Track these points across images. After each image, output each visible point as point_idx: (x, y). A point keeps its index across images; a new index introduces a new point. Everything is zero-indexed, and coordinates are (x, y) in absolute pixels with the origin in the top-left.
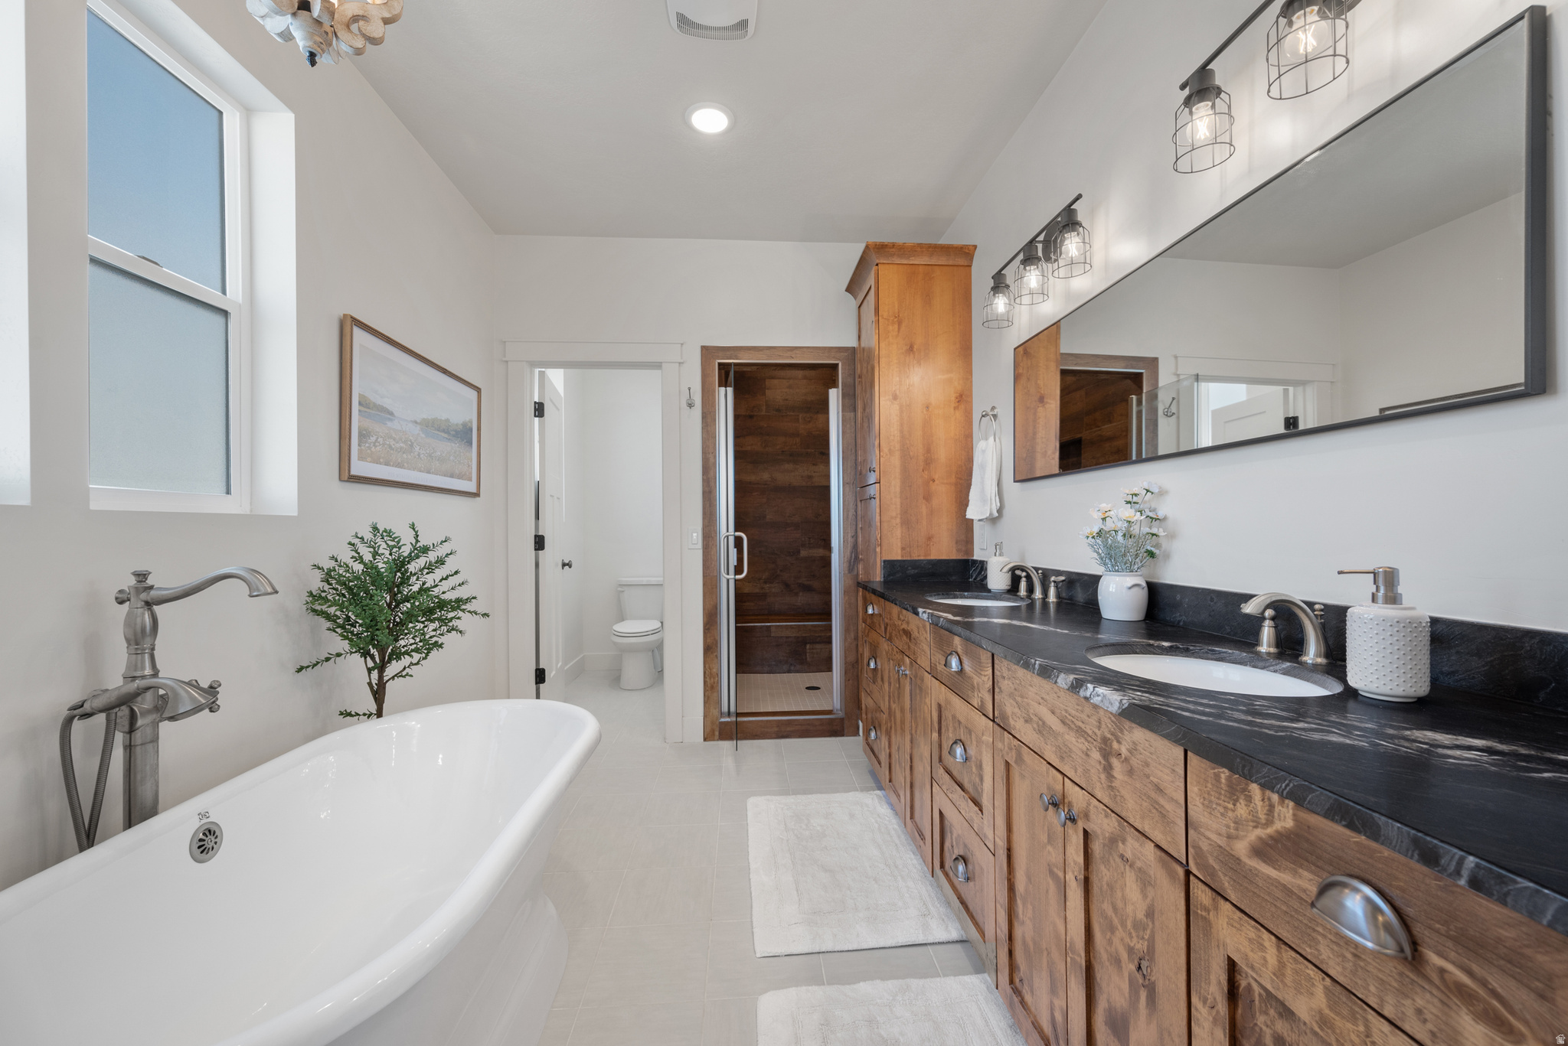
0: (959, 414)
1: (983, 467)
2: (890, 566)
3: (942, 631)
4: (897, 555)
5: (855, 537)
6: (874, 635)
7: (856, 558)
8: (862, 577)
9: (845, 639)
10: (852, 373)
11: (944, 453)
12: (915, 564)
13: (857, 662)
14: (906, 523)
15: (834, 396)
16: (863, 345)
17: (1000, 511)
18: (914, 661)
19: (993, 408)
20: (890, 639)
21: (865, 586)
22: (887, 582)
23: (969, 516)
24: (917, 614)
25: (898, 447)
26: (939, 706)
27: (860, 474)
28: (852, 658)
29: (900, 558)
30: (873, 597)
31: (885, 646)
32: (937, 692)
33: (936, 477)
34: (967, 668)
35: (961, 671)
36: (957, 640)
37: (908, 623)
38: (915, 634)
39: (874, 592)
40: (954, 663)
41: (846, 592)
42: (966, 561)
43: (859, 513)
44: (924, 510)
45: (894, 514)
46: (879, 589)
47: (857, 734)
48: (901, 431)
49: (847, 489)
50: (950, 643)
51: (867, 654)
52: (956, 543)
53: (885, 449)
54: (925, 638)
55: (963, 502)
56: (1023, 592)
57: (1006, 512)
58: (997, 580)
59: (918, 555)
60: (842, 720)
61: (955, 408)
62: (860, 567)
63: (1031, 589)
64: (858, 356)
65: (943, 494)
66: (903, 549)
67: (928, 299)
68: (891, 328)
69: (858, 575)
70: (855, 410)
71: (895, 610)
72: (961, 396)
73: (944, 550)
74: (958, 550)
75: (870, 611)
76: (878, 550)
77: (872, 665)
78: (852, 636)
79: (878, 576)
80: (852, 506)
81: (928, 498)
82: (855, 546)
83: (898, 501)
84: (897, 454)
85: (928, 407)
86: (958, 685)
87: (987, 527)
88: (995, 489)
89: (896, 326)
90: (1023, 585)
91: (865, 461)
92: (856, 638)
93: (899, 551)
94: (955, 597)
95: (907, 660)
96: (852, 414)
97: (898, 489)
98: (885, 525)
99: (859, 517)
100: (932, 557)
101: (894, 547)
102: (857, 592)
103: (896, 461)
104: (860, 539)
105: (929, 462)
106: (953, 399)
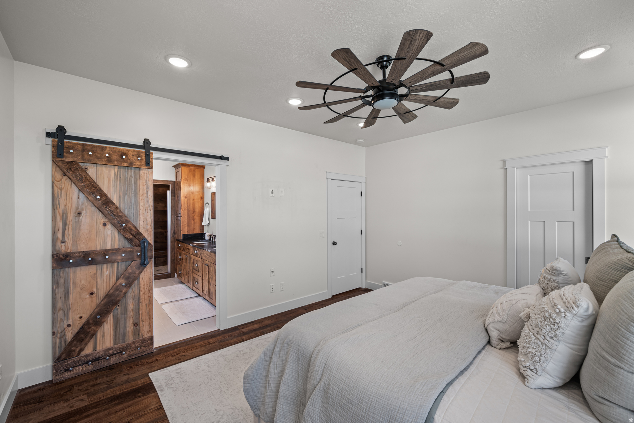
0: (201, 201)
1: (206, 214)
2: (184, 235)
3: (194, 247)
4: (186, 233)
5: (175, 228)
6: (180, 251)
7: (175, 233)
8: (176, 238)
9: (172, 254)
10: (174, 187)
11: (197, 210)
12: (190, 235)
13: (175, 259)
14: (188, 225)
15: (169, 193)
16: (178, 180)
17: (209, 224)
18: (189, 254)
19: (208, 202)
20: (184, 251)
21: (178, 240)
22: (183, 239)
23: (203, 224)
24: (190, 245)
25: (186, 208)
26: (194, 259)
27: (176, 213)
28: (173, 258)
29: (187, 233)
30: (180, 243)
31: (183, 252)
32: (193, 257)
33: (196, 215)
34: (198, 252)
35: (197, 253)
36: (196, 248)
37: (188, 247)
38: (190, 248)
39: (181, 241)
40: (196, 252)
41: (172, 242)
42: (203, 233)
43: (176, 222)
44: (193, 223)
45: (185, 224)
46: (181, 240)
47: (174, 277)
48: (187, 205)
49: (172, 216)
50: (195, 249)
51: (178, 255)
52: (200, 230)
53: (183, 209)
54: (191, 249)
55: (202, 221)
56: (212, 240)
57: (210, 224)
58: (207, 238)
59: (191, 233)
60: (170, 274)
61: (200, 200)
62: (176, 236)
63: (213, 239)
64: (176, 184)
65: (197, 219)
66: (187, 231)
67: (194, 176)
68: (185, 182)
69: (175, 237)
70: (175, 196)
71: (186, 245)
72: (202, 197)
73: (197, 231)
74: (201, 231)
75: (180, 246)
76: (181, 232)
77: (180, 257)
78: (174, 253)
79: (181, 238)
80: (174, 220)
81: (194, 220)
82: (174, 230)
83: (186, 221)
84: (186, 210)
85: (194, 200)
86: (196, 255)
87: (207, 226)
88: (208, 219)
89: (186, 181)
90: (212, 238)
91: (178, 210)
92: (175, 253)
93: (187, 232)
94: (199, 241)
95: (188, 254)
96: (174, 198)
97: (186, 218)
98: (183, 226)
99: (176, 223)
100: (195, 233)
101: (185, 230)
102: (175, 242)
103: (186, 212)
104: (176, 229)
105: (194, 212)
106: (200, 198)
